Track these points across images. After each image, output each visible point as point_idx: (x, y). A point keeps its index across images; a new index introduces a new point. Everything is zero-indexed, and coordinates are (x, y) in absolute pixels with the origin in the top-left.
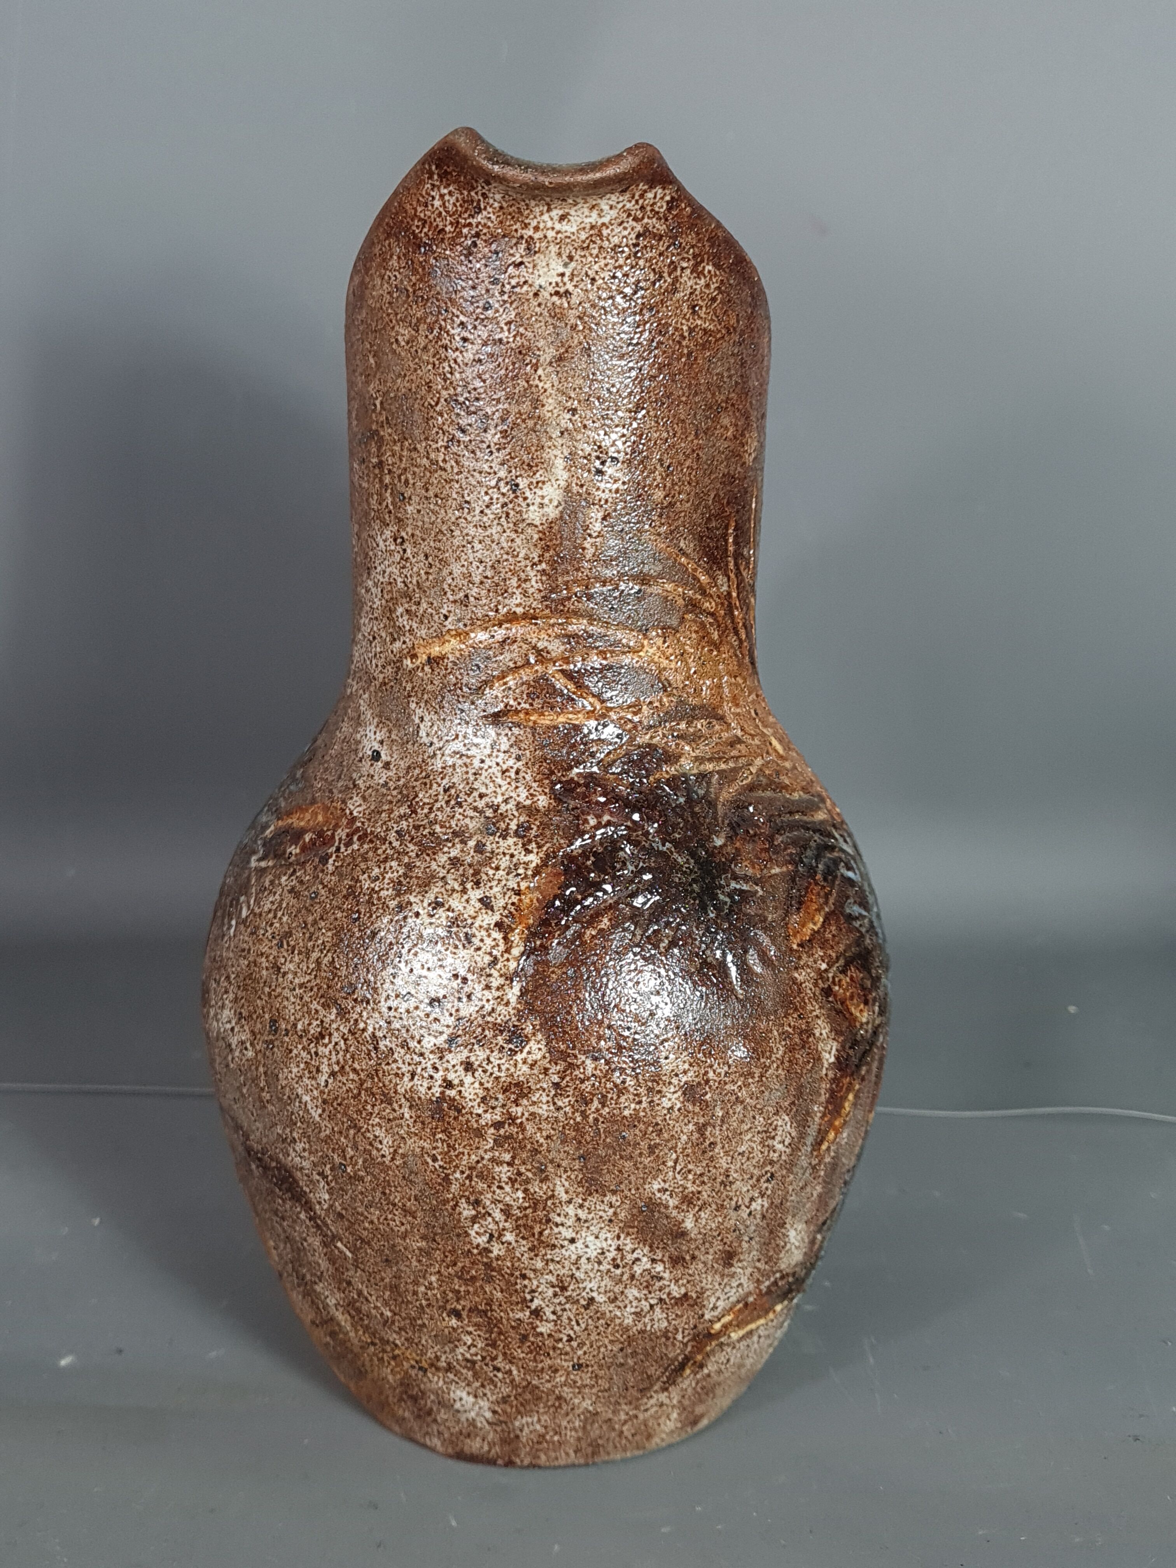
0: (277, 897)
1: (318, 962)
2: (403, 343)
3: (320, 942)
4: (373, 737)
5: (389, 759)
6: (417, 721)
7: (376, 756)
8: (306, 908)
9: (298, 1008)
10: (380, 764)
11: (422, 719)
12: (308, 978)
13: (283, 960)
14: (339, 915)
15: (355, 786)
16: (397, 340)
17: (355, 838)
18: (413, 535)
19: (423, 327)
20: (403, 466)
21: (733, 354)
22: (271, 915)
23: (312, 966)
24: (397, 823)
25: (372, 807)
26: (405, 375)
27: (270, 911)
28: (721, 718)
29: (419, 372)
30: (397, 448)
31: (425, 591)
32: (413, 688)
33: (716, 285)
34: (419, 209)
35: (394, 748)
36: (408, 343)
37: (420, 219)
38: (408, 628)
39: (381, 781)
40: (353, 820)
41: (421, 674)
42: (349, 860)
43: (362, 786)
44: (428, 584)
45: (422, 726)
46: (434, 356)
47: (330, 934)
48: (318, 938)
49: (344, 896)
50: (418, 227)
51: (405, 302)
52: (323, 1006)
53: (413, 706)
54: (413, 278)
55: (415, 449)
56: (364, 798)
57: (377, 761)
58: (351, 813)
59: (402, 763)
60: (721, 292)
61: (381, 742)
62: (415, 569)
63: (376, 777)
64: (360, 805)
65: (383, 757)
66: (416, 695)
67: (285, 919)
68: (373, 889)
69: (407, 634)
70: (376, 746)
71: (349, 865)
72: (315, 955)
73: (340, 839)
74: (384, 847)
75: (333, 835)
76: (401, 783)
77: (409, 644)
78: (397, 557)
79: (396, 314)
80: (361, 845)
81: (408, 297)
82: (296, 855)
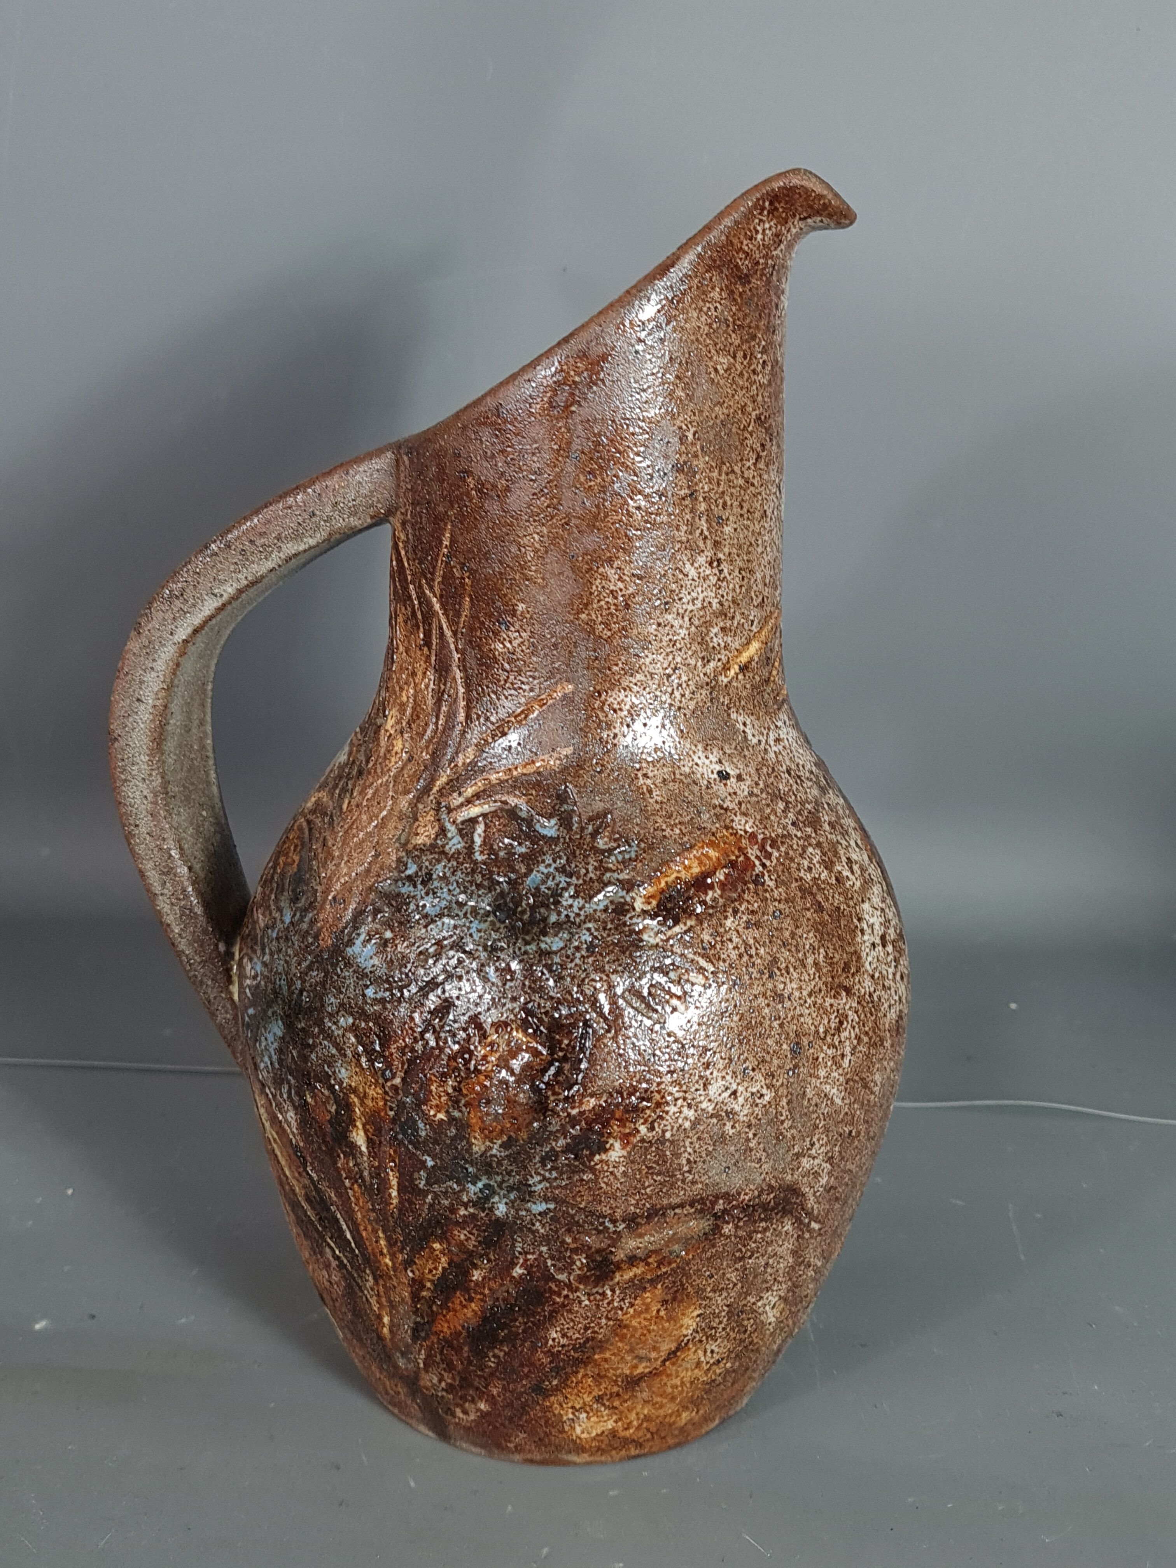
0: (736, 940)
1: (816, 964)
2: (722, 372)
3: (807, 947)
4: (707, 762)
5: (738, 772)
6: (742, 727)
7: (724, 776)
8: (777, 929)
9: (814, 1015)
10: (733, 780)
11: (745, 724)
12: (813, 983)
13: (782, 986)
14: (809, 914)
15: (726, 809)
16: (716, 370)
17: (769, 849)
18: (730, 554)
19: (740, 354)
20: (721, 489)
22: (745, 958)
23: (811, 972)
24: (786, 817)
25: (758, 817)
26: (724, 402)
27: (741, 956)
29: (736, 397)
30: (715, 474)
31: (738, 604)
32: (731, 700)
34: (745, 242)
35: (735, 760)
36: (726, 371)
37: (744, 252)
38: (723, 645)
39: (746, 793)
40: (753, 836)
41: (735, 684)
42: (780, 868)
43: (732, 806)
44: (741, 597)
45: (747, 730)
46: (747, 381)
47: (811, 934)
48: (804, 945)
49: (801, 898)
50: (741, 259)
51: (725, 332)
52: (835, 997)
53: (734, 716)
54: (734, 309)
55: (733, 471)
56: (745, 814)
57: (729, 778)
58: (746, 832)
59: (750, 769)
61: (720, 762)
62: (731, 586)
63: (739, 792)
64: (746, 822)
65: (732, 773)
66: (735, 705)
67: (762, 951)
68: (815, 878)
69: (723, 651)
70: (718, 768)
71: (783, 871)
72: (810, 960)
73: (757, 857)
74: (794, 842)
75: (747, 858)
76: (762, 785)
77: (724, 660)
78: (713, 580)
79: (716, 344)
80: (778, 850)
81: (728, 326)
82: (721, 896)
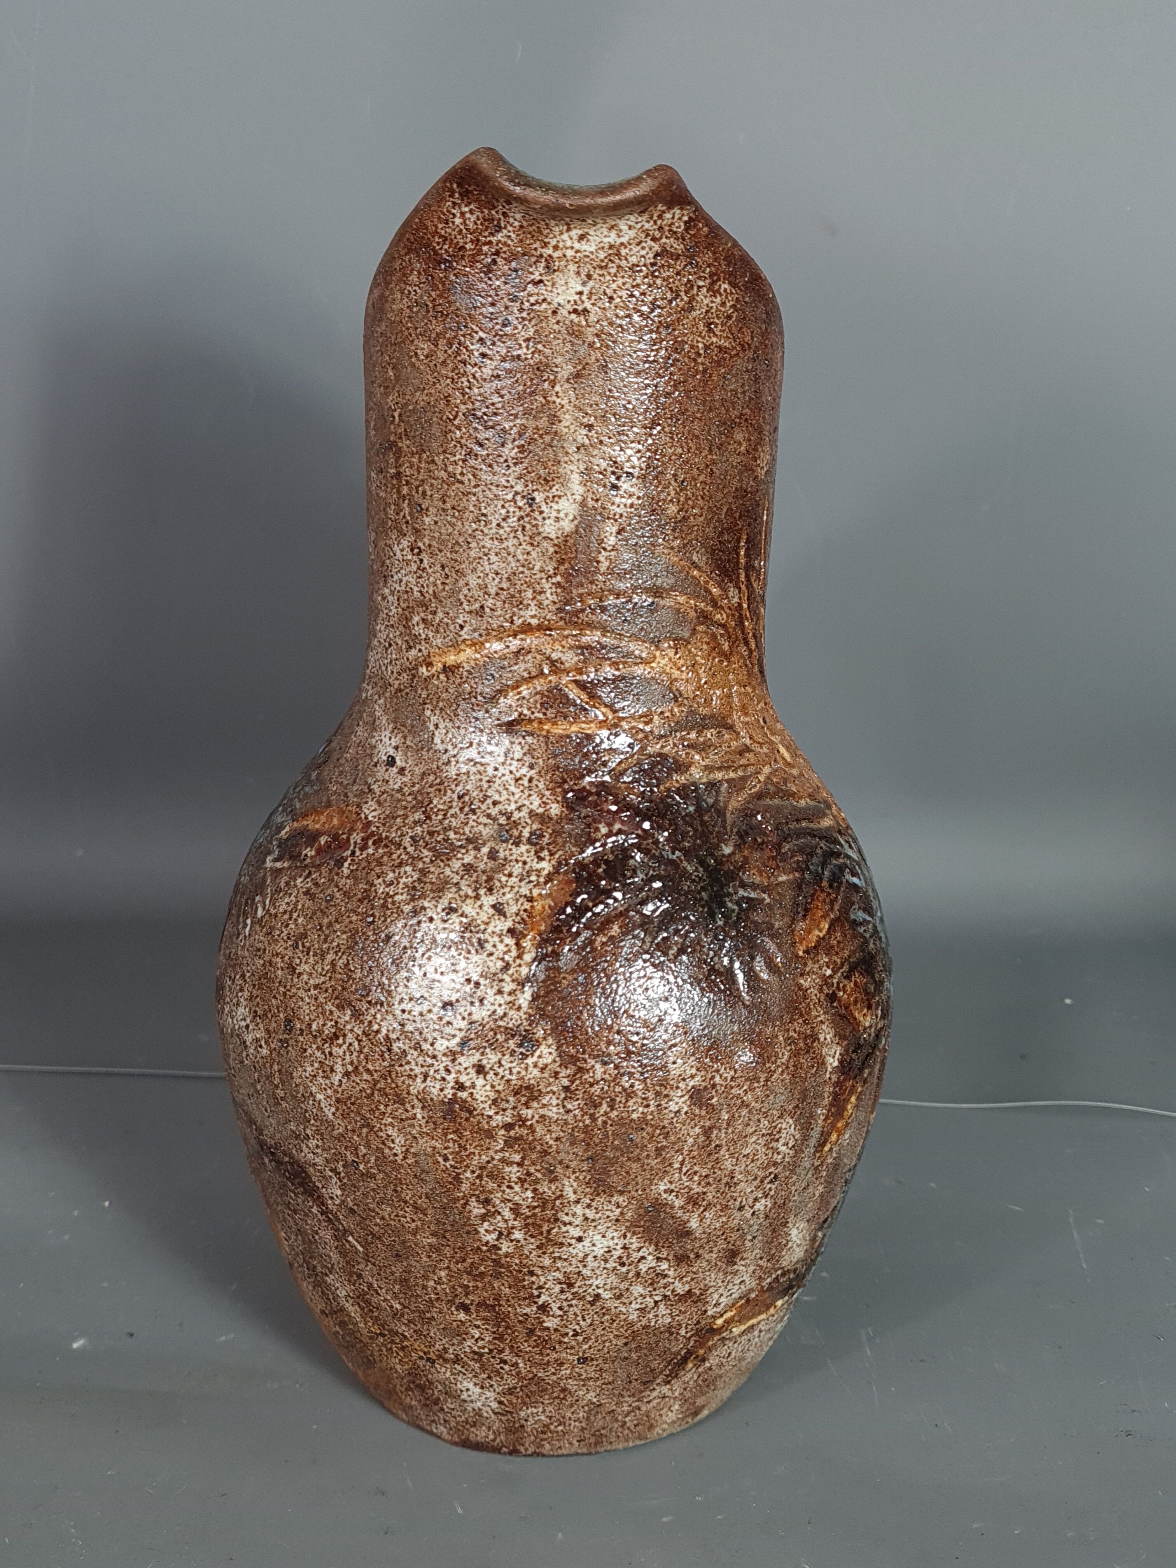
0: (293, 898)
1: (333, 964)
2: (422, 357)
3: (335, 944)
4: (388, 742)
5: (404, 764)
6: (432, 728)
7: (391, 762)
8: (322, 911)
9: (313, 1008)
10: (395, 770)
11: (437, 726)
12: (323, 979)
13: (298, 961)
14: (354, 918)
15: (370, 790)
16: (416, 354)
17: (370, 842)
18: (430, 546)
19: (442, 342)
20: (421, 477)
21: (747, 371)
22: (286, 917)
23: (327, 968)
24: (412, 828)
25: (387, 812)
26: (424, 389)
27: (285, 912)
28: (731, 728)
29: (438, 386)
30: (415, 460)
31: (441, 601)
32: (428, 695)
33: (732, 303)
34: (440, 226)
35: (409, 754)
36: (427, 357)
37: (441, 236)
38: (423, 636)
39: (396, 787)
40: (369, 824)
41: (436, 682)
42: (364, 864)
43: (377, 791)
44: (444, 594)
45: (436, 733)
46: (453, 371)
47: (344, 936)
48: (333, 940)
49: (359, 900)
50: (438, 243)
51: (425, 317)
52: (338, 1007)
53: (428, 713)
54: (433, 293)
55: (433, 461)
56: (379, 803)
57: (392, 766)
58: (366, 818)
59: (416, 769)
60: (736, 310)
61: (396, 748)
62: (432, 579)
63: (391, 783)
64: (375, 810)
65: (399, 763)
66: (431, 703)
67: (300, 920)
68: (388, 894)
69: (423, 643)
70: (391, 752)
71: (364, 869)
72: (330, 957)
73: (355, 843)
74: (398, 852)
75: (348, 839)
76: (416, 789)
77: (425, 652)
78: (414, 567)
79: (416, 328)
80: (376, 849)
81: (428, 311)
82: (312, 857)
